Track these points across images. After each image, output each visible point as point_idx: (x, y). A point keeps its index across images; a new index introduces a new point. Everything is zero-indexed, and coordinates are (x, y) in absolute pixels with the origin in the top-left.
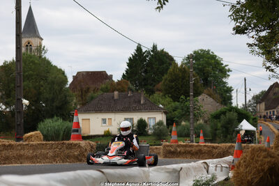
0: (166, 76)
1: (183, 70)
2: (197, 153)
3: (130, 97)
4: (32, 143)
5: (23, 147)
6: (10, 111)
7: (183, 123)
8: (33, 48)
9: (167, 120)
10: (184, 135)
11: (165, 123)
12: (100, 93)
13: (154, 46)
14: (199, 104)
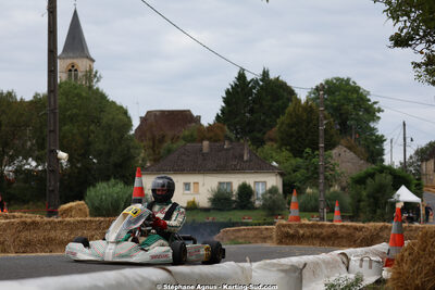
0: (282, 118)
1: (308, 109)
2: (329, 237)
3: (227, 149)
4: (68, 219)
5: (54, 226)
6: (44, 171)
7: (309, 190)
8: (80, 74)
9: (284, 185)
10: (309, 208)
11: (281, 191)
12: (181, 143)
13: (264, 72)
14: (333, 162)
